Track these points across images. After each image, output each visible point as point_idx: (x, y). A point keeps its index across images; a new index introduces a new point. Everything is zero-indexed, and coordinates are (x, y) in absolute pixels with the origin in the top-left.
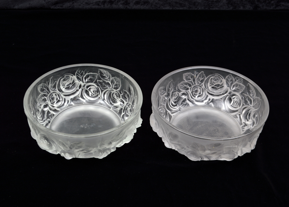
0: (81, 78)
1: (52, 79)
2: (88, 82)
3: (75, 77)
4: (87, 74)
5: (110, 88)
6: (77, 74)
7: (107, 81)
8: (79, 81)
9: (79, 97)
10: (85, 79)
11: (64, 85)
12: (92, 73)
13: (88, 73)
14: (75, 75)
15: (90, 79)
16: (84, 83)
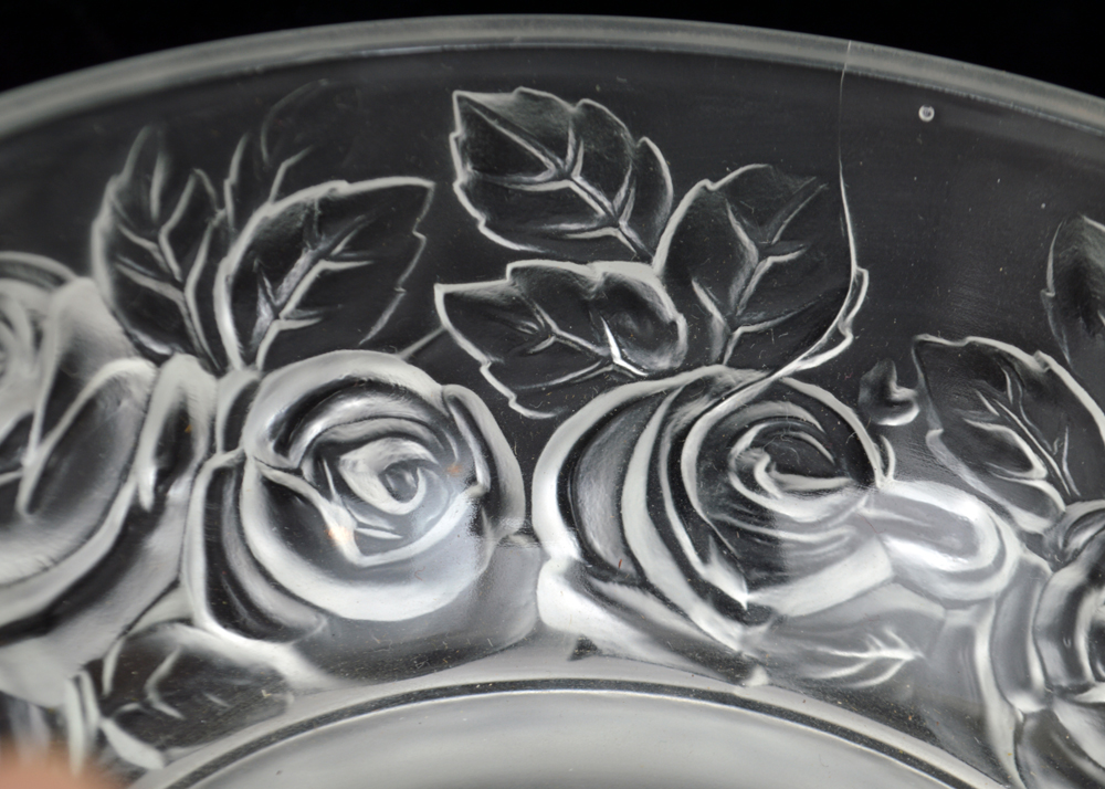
0: (188, 299)
2: (288, 350)
3: (83, 302)
4: (269, 211)
5: (663, 363)
6: (118, 247)
7: (597, 272)
8: (159, 361)
9: (187, 621)
10: (245, 301)
12: (343, 188)
13: (286, 190)
14: (81, 266)
15: (322, 293)
16: (239, 376)
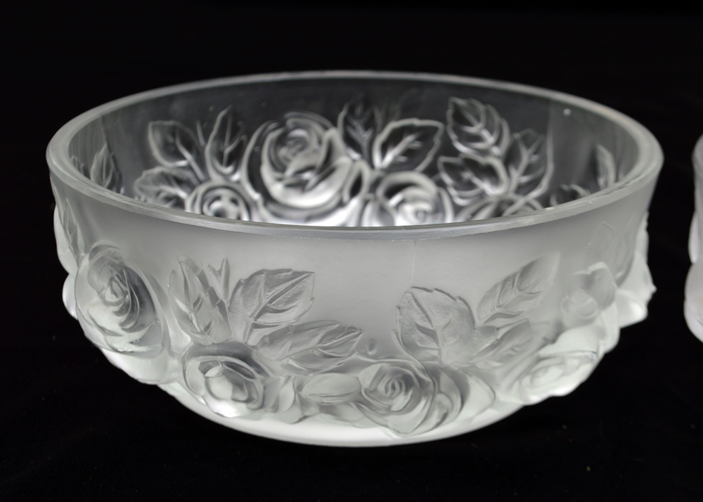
0: (364, 143)
1: (224, 120)
2: (393, 168)
3: (335, 134)
4: (394, 124)
6: (347, 122)
10: (384, 149)
11: (279, 166)
12: (419, 122)
13: (401, 118)
15: (404, 154)
16: (377, 174)
